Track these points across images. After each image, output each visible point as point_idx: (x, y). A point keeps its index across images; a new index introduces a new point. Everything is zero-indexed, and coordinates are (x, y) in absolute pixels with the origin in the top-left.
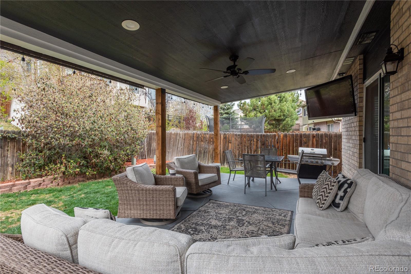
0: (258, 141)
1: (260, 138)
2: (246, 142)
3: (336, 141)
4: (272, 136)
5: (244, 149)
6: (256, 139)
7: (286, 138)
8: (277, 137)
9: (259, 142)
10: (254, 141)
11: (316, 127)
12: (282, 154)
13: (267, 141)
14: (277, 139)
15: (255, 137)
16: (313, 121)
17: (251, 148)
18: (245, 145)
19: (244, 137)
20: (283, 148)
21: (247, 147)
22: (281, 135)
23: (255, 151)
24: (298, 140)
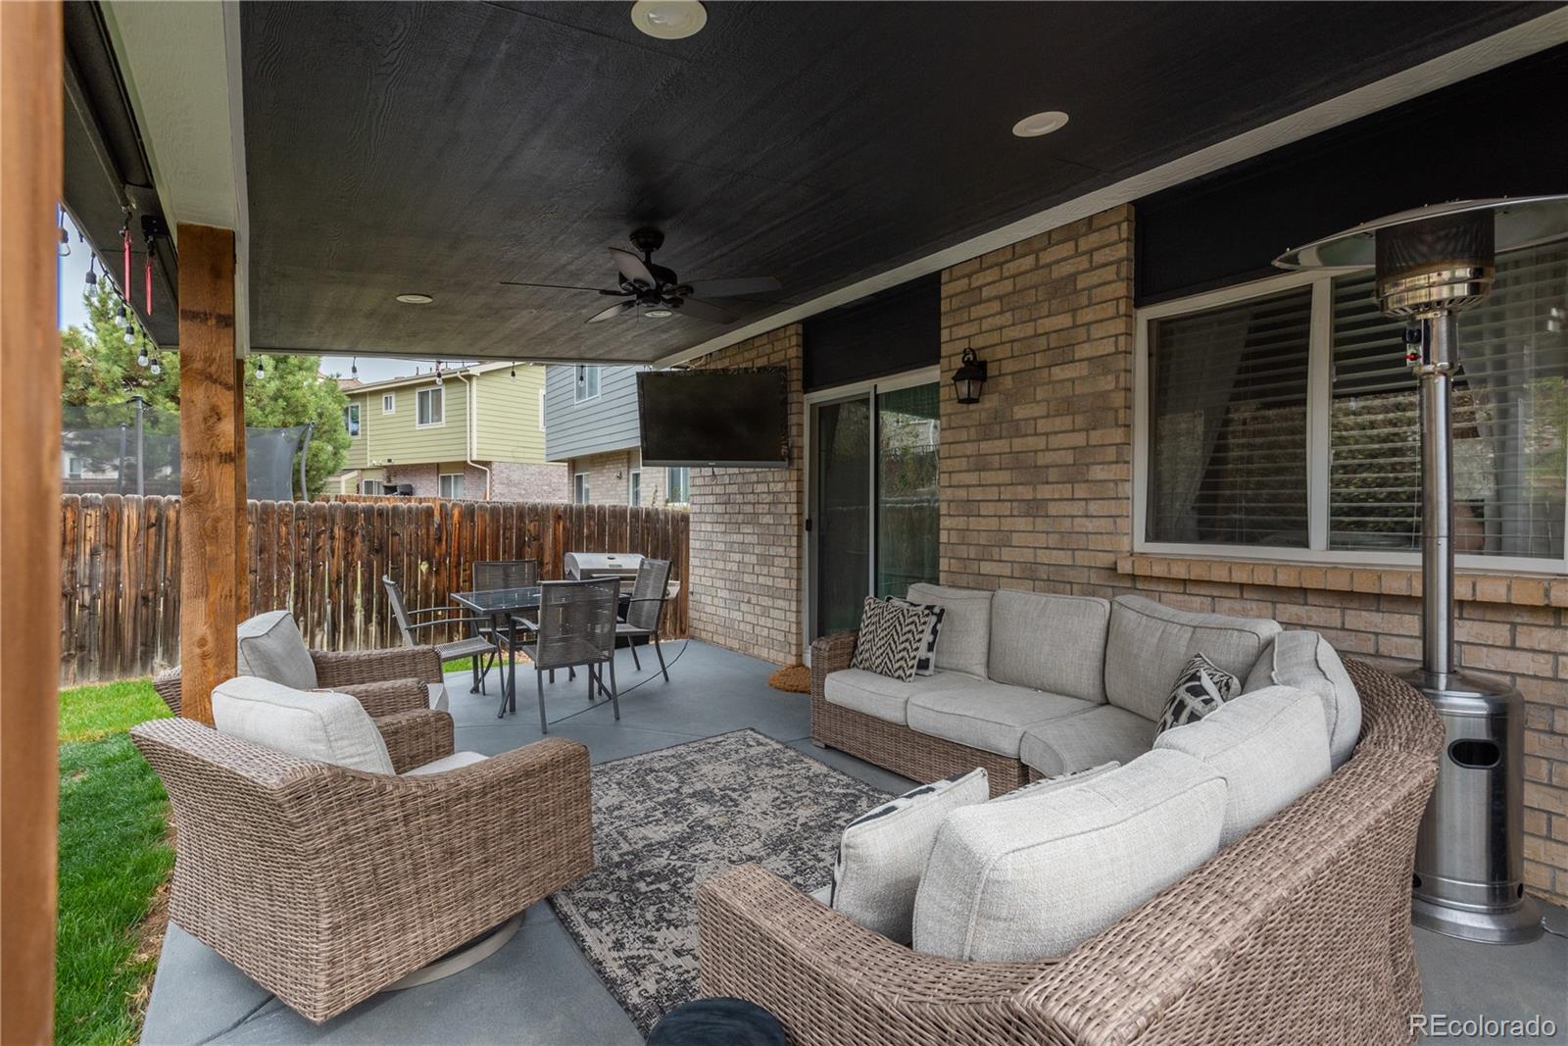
0: (353, 534)
1: (361, 522)
2: (288, 544)
3: (615, 530)
4: (417, 514)
5: (281, 575)
6: (346, 529)
7: (472, 521)
8: (437, 518)
9: (358, 540)
10: (332, 538)
11: (399, 482)
12: (454, 584)
13: (395, 534)
14: (439, 525)
15: (338, 520)
16: (390, 461)
17: (315, 567)
18: (282, 558)
19: (280, 521)
20: (459, 559)
21: (298, 565)
22: (452, 510)
23: (339, 578)
24: (511, 529)
